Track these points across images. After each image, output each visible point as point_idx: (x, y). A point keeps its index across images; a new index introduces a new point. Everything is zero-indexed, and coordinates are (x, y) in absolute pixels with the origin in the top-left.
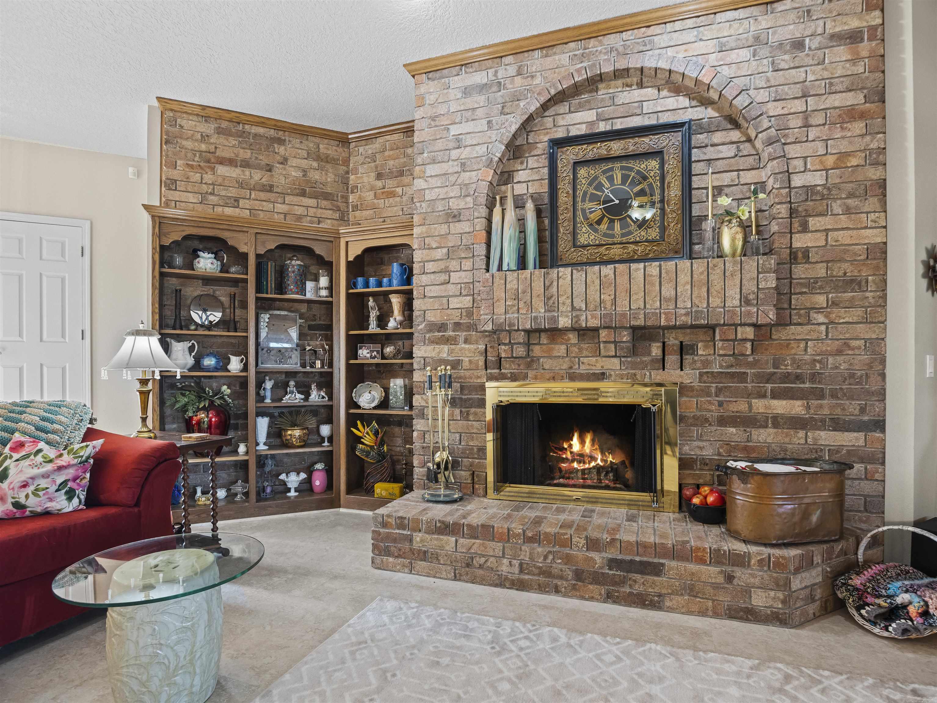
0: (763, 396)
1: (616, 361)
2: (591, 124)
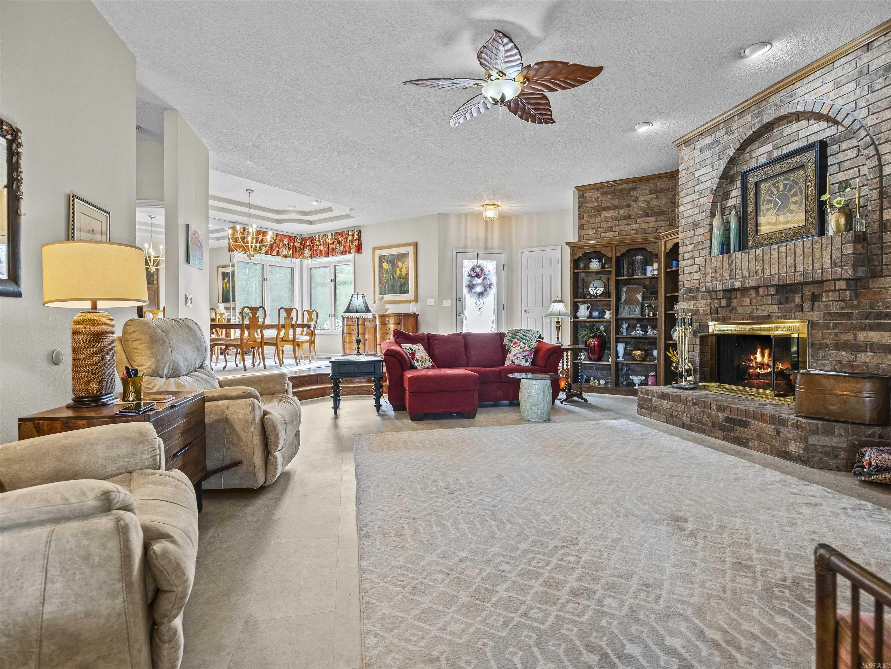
0: (863, 329)
2: (770, 153)
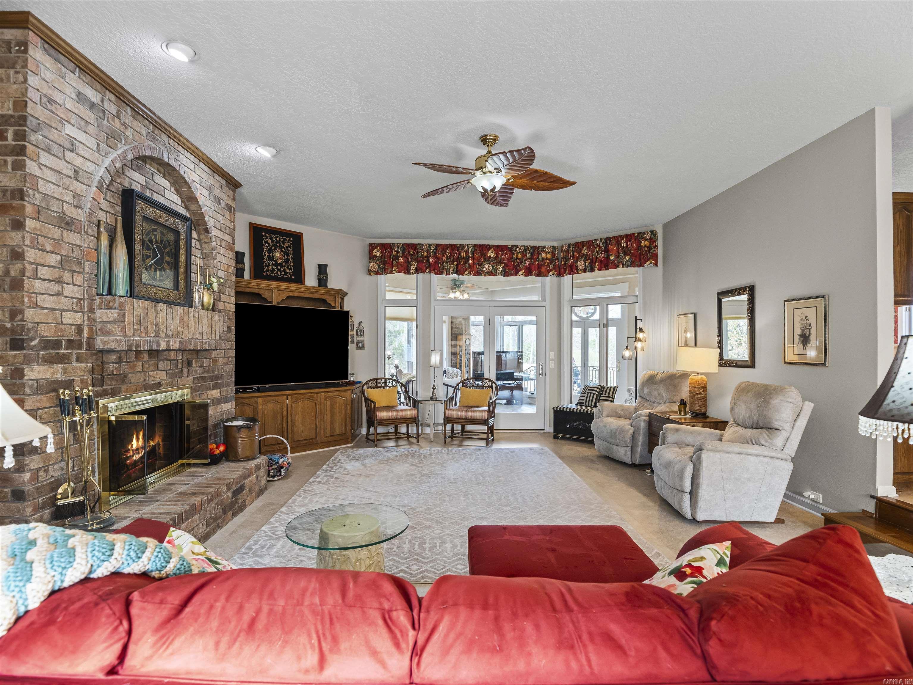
0: (210, 389)
2: (143, 187)
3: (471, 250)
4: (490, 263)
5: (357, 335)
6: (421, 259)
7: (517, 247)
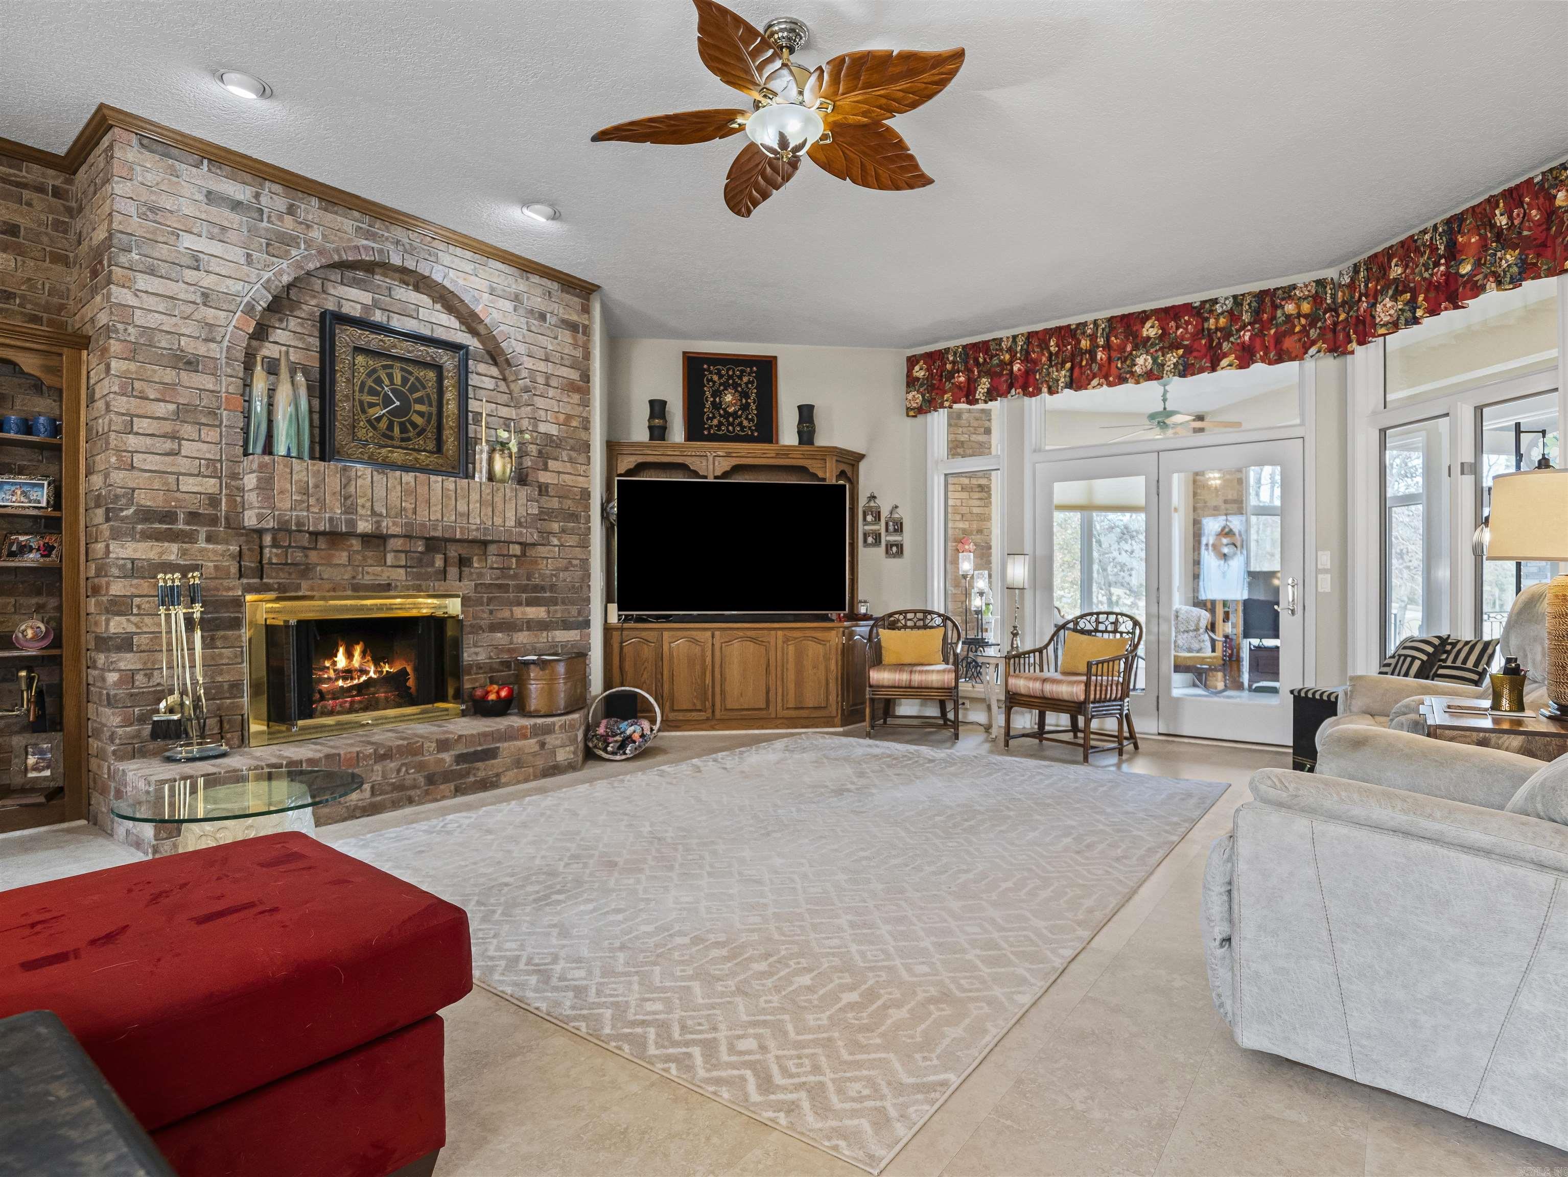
1: (402, 571)
2: (365, 307)
3: (1103, 329)
4: (1147, 353)
5: (887, 530)
6: (998, 369)
7: (1215, 301)
